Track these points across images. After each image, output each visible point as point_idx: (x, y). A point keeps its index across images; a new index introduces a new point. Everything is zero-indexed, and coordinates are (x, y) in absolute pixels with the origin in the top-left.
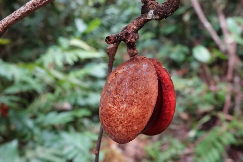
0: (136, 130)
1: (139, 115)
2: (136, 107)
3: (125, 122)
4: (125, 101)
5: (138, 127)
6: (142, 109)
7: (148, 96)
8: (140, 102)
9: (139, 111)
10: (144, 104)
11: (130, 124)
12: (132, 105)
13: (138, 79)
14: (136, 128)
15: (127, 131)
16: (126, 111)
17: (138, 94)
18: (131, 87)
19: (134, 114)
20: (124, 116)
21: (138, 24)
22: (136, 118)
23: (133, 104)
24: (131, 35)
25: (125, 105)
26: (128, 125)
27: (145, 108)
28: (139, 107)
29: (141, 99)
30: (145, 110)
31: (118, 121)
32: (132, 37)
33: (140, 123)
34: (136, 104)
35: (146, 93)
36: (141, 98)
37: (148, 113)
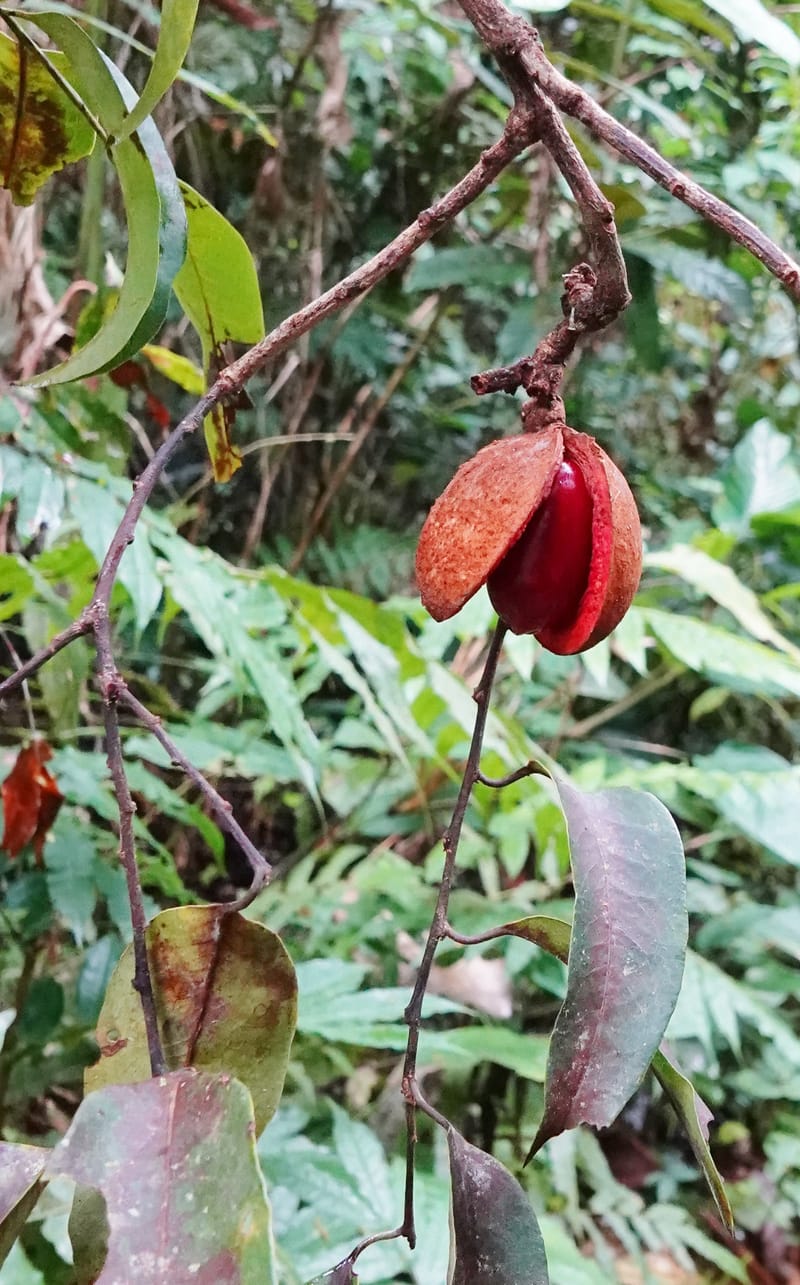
0: (464, 581)
1: (474, 546)
2: (473, 528)
3: (445, 559)
4: (458, 510)
5: (468, 575)
6: (485, 533)
7: (507, 508)
8: (485, 518)
9: (478, 537)
10: (493, 523)
11: (453, 564)
12: (467, 520)
13: (503, 468)
14: (464, 577)
15: (445, 583)
16: (452, 532)
17: (489, 500)
18: (483, 482)
19: (466, 541)
20: (445, 544)
21: (555, 342)
22: (467, 551)
23: (471, 519)
24: (534, 371)
25: (454, 521)
26: (450, 565)
27: (491, 533)
28: (480, 527)
29: (489, 512)
30: (490, 537)
31: (433, 555)
32: (538, 377)
33: (473, 567)
34: (476, 520)
35: (505, 501)
36: (490, 508)
37: (495, 547)
